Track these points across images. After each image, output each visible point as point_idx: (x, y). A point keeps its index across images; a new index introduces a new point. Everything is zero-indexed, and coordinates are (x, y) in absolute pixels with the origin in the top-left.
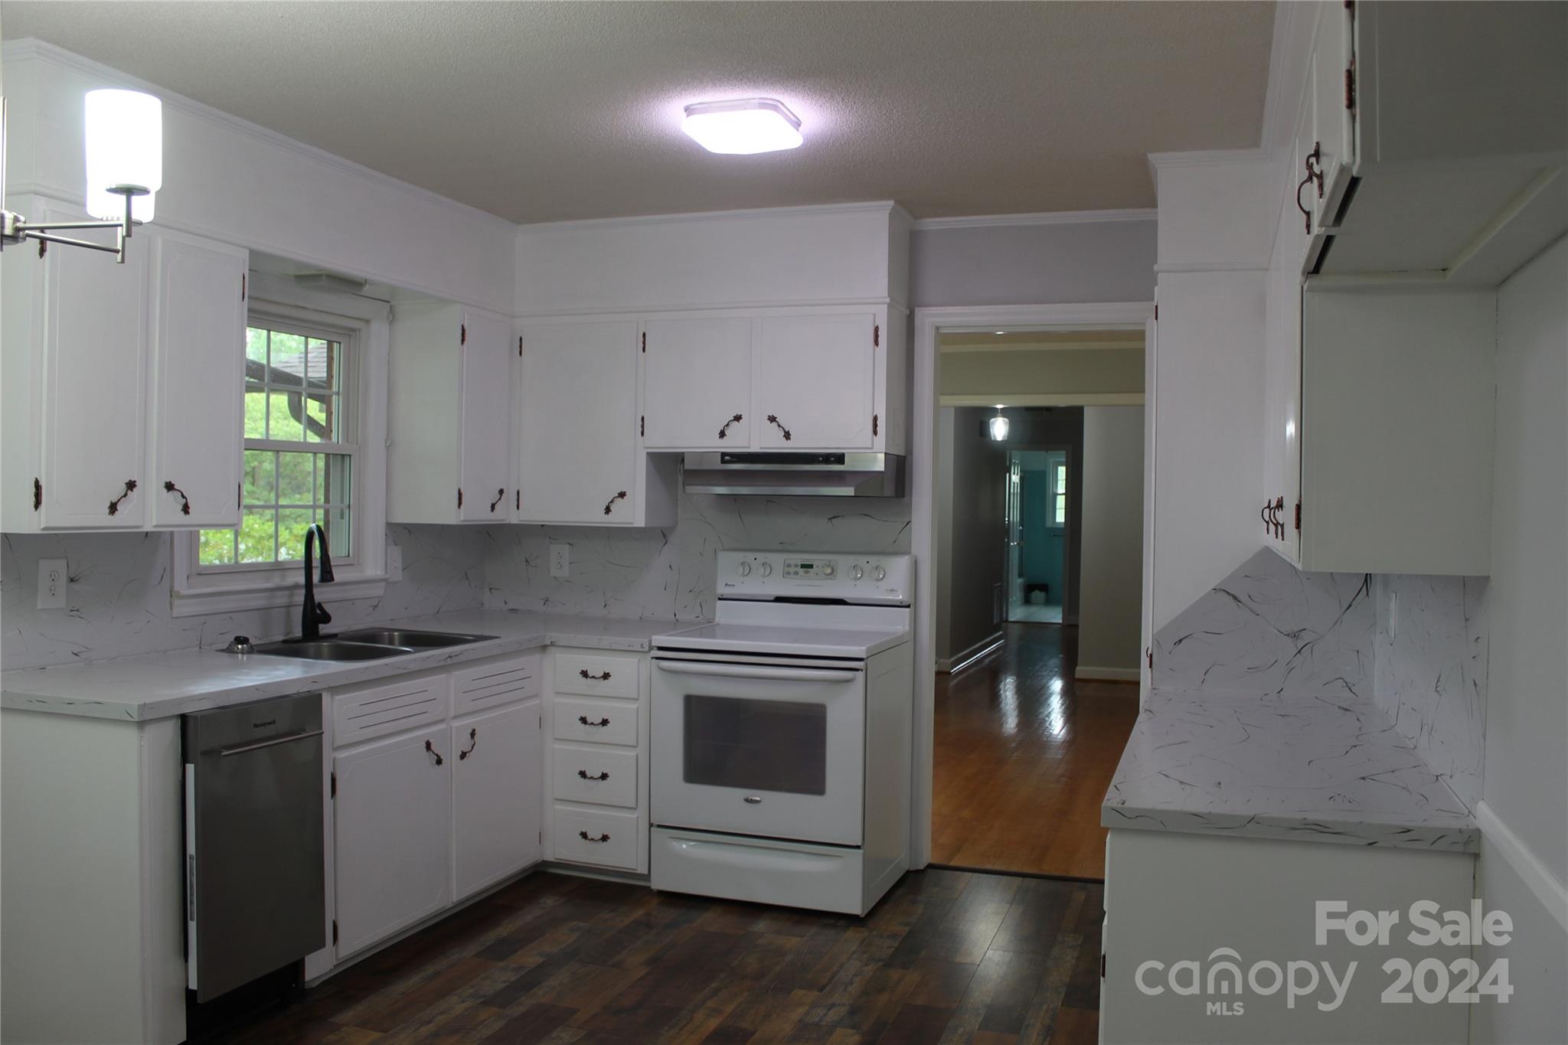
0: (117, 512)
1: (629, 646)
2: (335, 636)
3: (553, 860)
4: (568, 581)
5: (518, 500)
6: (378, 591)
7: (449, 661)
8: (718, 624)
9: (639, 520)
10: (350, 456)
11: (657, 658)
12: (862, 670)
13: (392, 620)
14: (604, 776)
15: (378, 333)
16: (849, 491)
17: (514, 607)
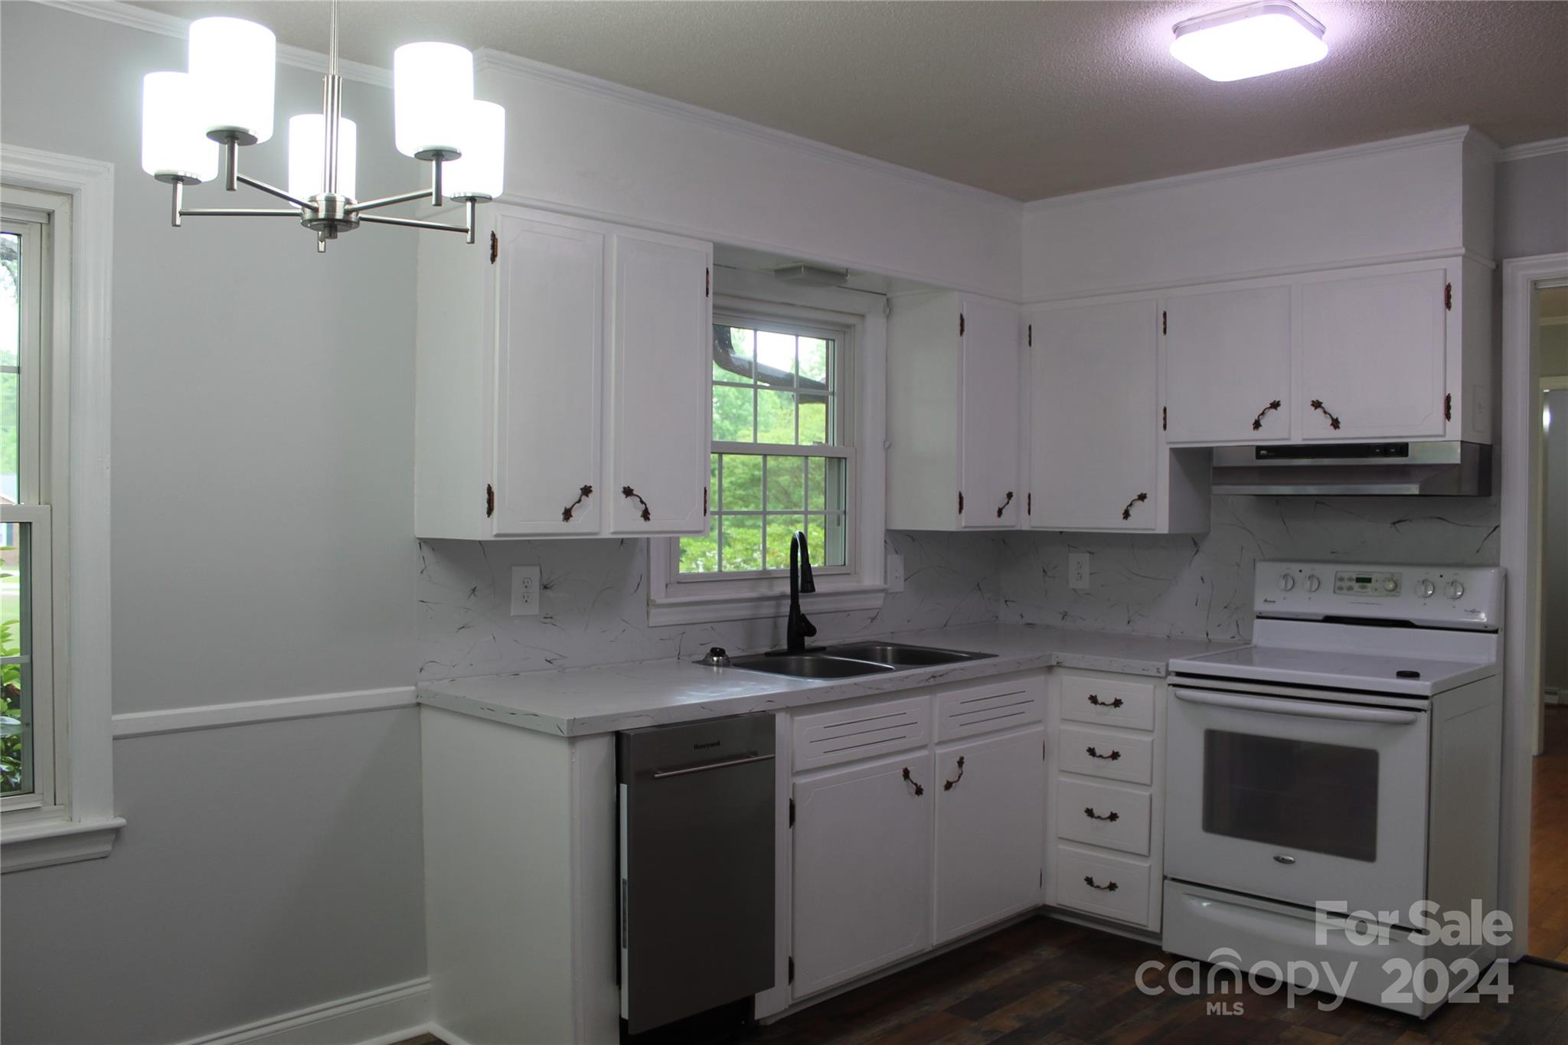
0: (571, 518)
1: (1144, 670)
2: (822, 649)
3: (1055, 905)
4: (1088, 594)
5: (1029, 504)
6: (878, 601)
7: (932, 682)
8: (1256, 647)
9: (1162, 526)
10: (846, 459)
11: (1175, 685)
12: (1425, 711)
13: (892, 633)
14: (1113, 817)
15: (875, 326)
16: (1414, 489)
17: (1030, 621)
